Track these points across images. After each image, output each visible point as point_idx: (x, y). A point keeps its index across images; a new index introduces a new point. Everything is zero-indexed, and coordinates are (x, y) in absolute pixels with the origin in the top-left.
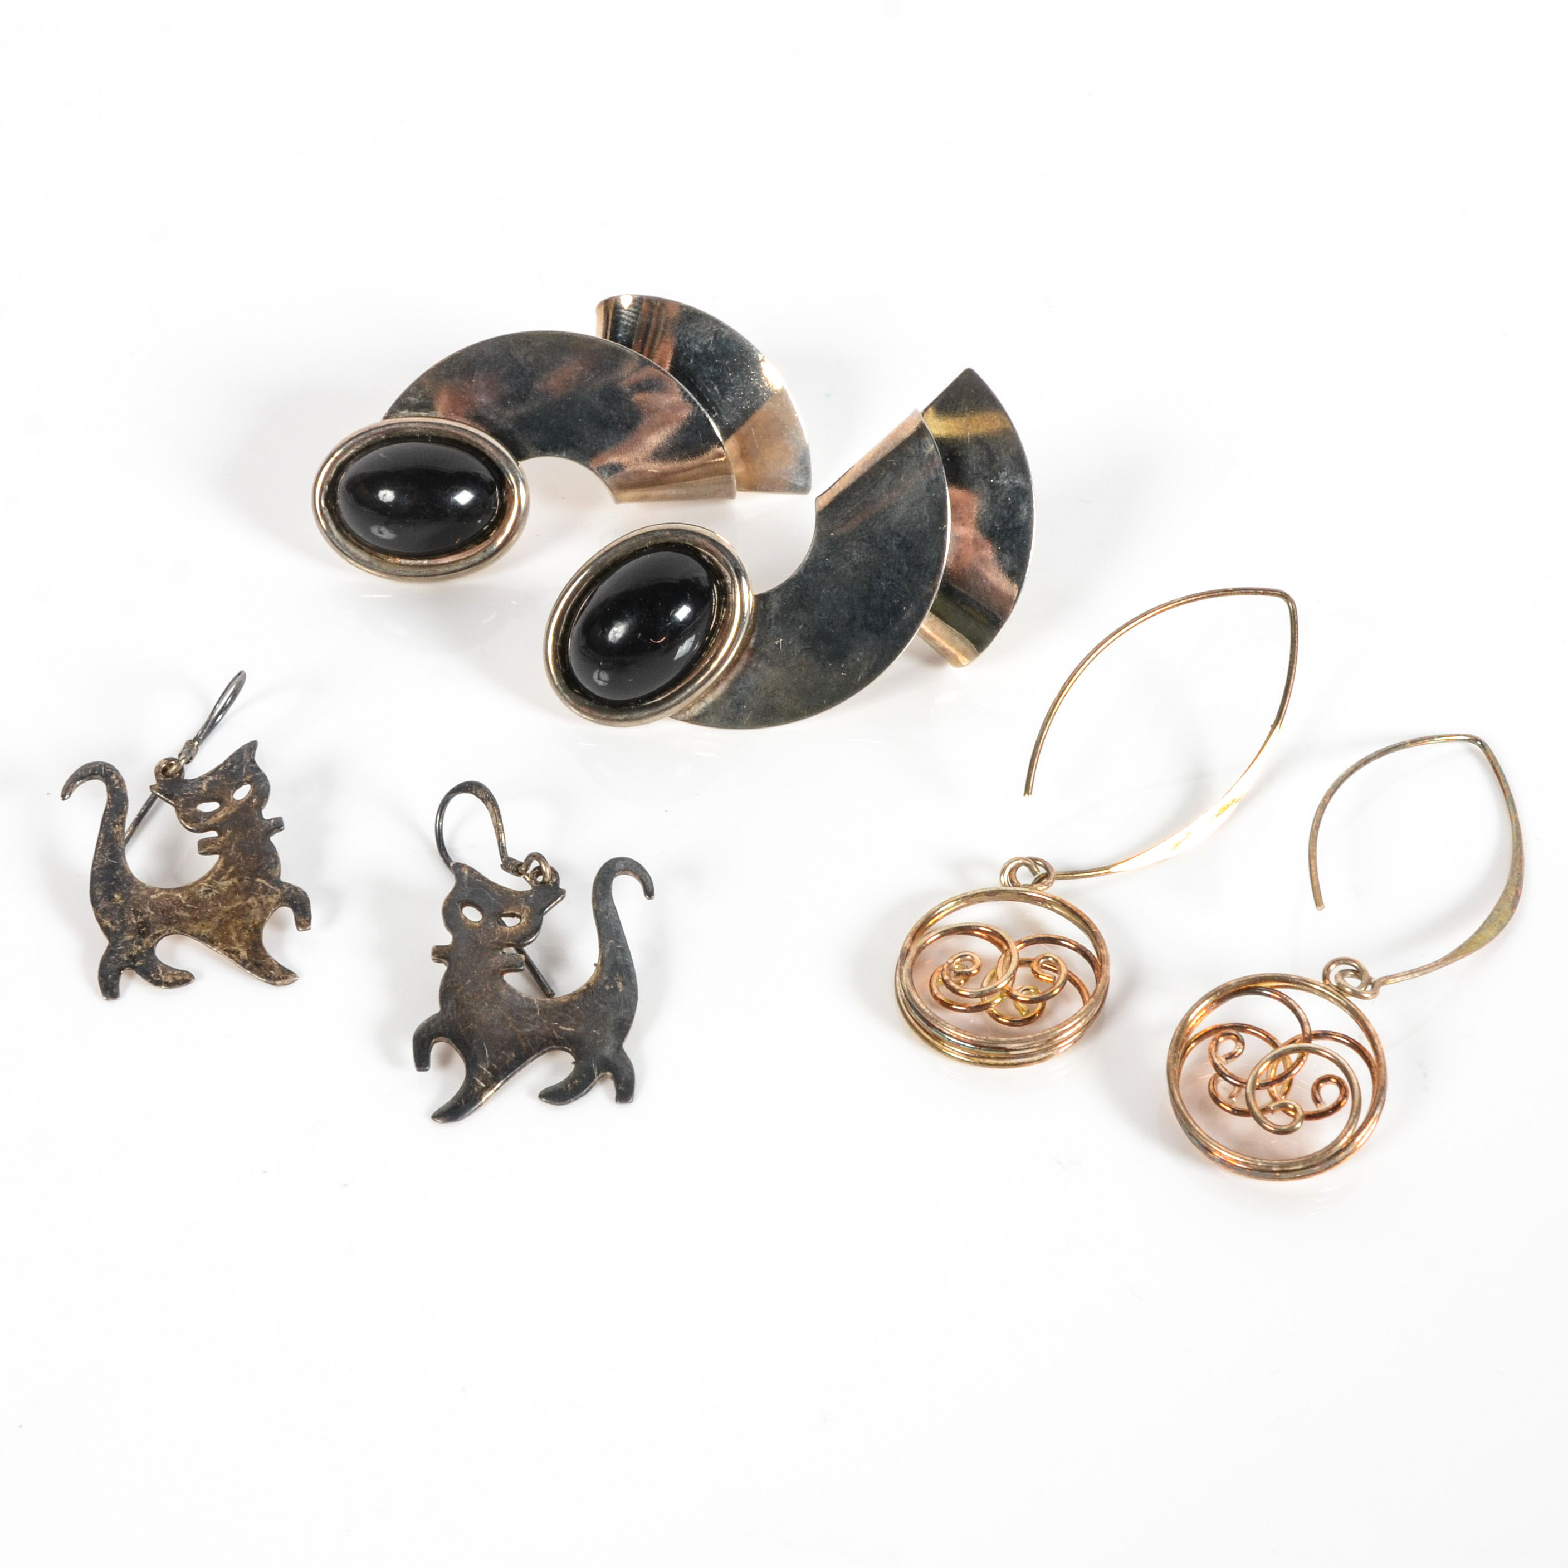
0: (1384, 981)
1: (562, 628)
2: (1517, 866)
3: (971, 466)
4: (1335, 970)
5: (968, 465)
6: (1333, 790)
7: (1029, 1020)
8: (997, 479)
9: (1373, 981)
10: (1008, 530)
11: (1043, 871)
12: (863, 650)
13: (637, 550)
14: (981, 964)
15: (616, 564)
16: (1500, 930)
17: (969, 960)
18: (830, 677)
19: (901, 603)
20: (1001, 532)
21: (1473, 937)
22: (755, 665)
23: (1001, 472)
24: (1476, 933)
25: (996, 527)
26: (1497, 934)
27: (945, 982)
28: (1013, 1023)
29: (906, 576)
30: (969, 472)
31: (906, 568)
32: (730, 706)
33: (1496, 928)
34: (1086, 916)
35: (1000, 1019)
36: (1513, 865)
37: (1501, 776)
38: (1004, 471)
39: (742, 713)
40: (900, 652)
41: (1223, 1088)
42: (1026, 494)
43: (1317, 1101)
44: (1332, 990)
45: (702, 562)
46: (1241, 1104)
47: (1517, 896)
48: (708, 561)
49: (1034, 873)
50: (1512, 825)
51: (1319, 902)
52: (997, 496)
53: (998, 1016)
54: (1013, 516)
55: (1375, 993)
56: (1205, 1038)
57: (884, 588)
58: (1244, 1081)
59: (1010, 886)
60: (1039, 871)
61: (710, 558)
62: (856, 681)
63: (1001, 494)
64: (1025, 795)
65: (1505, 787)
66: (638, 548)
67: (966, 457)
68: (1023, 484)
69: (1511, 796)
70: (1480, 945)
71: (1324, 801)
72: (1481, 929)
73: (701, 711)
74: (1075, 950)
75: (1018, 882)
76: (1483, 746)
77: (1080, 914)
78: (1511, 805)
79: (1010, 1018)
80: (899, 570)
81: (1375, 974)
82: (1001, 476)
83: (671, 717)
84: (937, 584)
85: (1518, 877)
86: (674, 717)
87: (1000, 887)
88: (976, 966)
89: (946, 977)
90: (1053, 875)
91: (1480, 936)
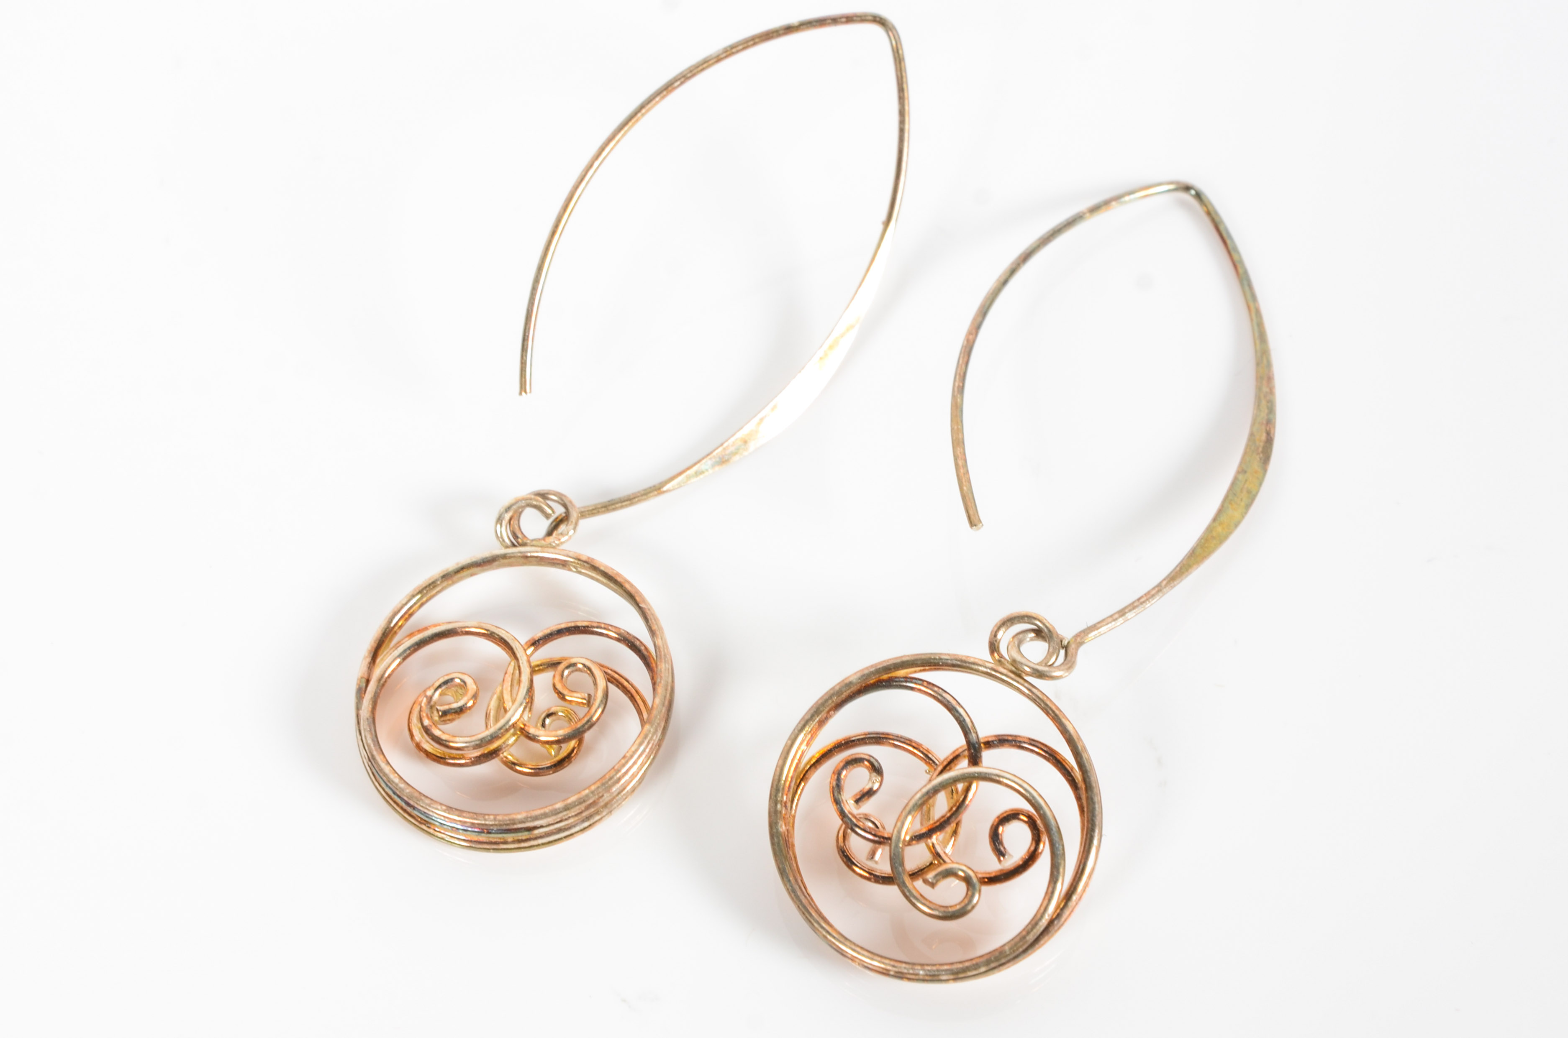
0: (1081, 637)
2: (1265, 389)
4: (1005, 637)
6: (980, 319)
7: (560, 764)
9: (1065, 643)
11: (560, 510)
14: (478, 689)
16: (1248, 506)
17: (459, 685)
21: (1210, 529)
24: (1215, 520)
26: (1246, 513)
27: (427, 730)
28: (538, 772)
33: (1243, 504)
34: (629, 582)
35: (518, 768)
36: (1259, 389)
37: (1228, 242)
41: (858, 846)
43: (1000, 852)
44: (1005, 671)
46: (884, 867)
47: (1269, 441)
49: (547, 516)
50: (1252, 320)
51: (973, 521)
53: (515, 764)
55: (1069, 663)
56: (825, 762)
58: (886, 836)
59: (514, 545)
60: (553, 512)
64: (521, 394)
65: (1236, 257)
69: (1246, 272)
70: (1222, 539)
71: (968, 340)
72: (1220, 512)
74: (618, 640)
75: (525, 536)
76: (1199, 196)
77: (619, 579)
78: (1247, 288)
79: (532, 764)
81: (1066, 632)
85: (1268, 408)
87: (500, 551)
88: (470, 693)
89: (426, 722)
90: (574, 515)
91: (1221, 524)
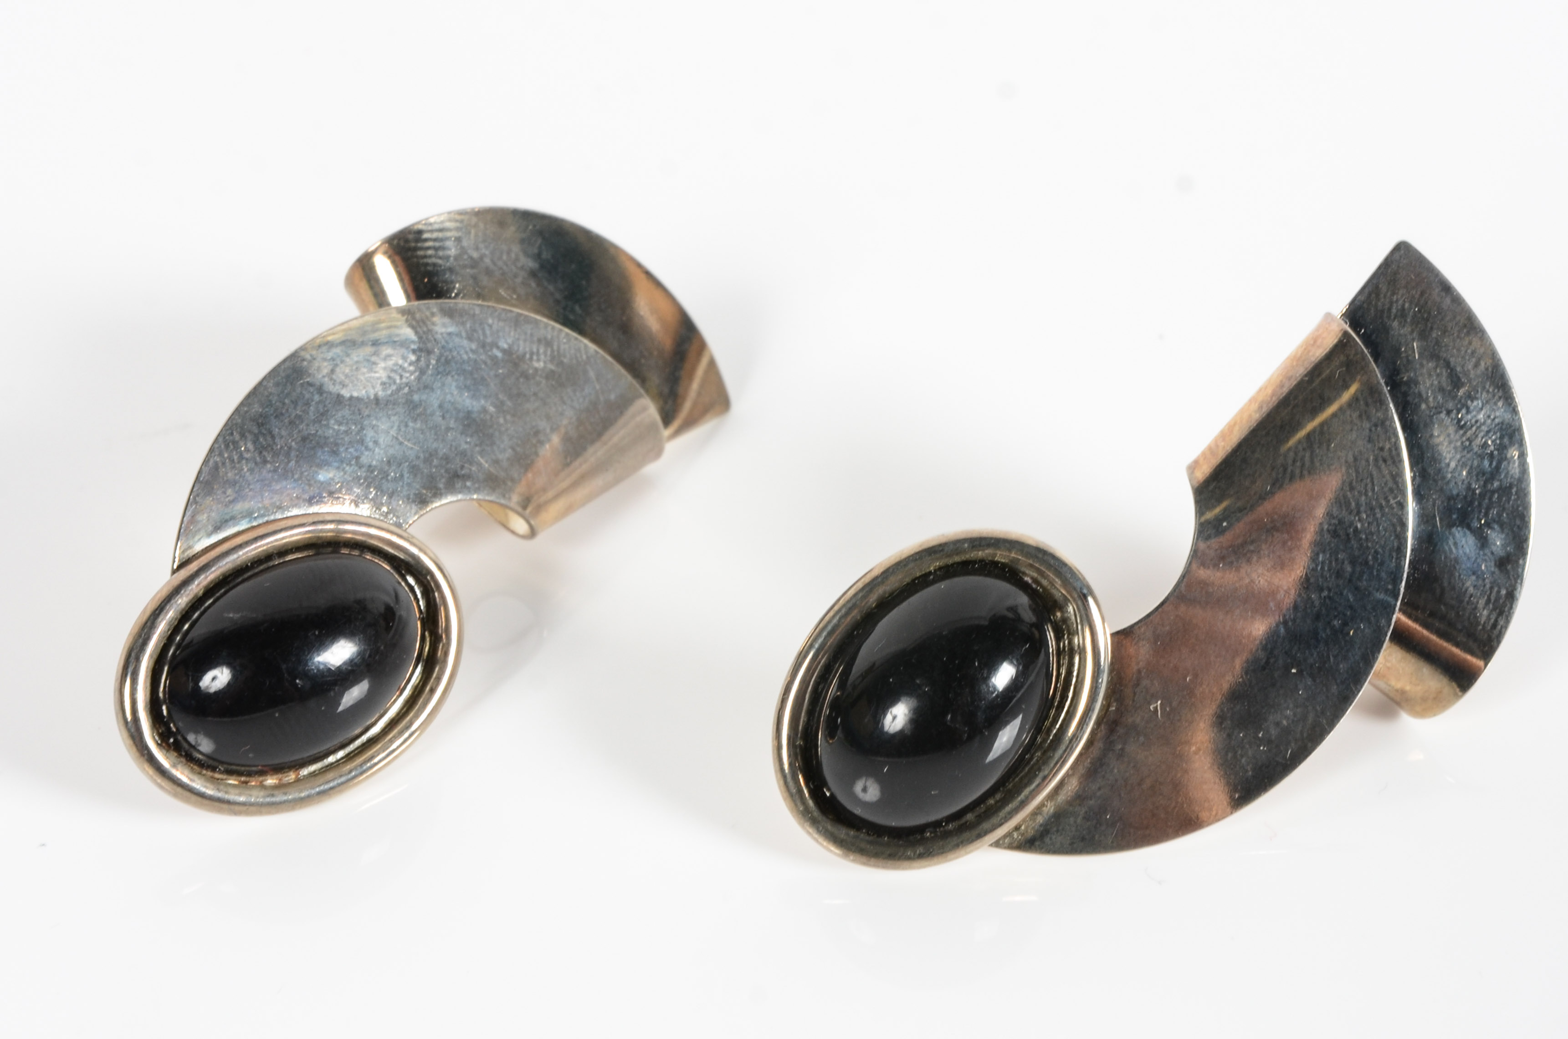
1: (803, 714)
3: (1424, 396)
5: (1420, 395)
8: (1468, 412)
10: (1493, 492)
12: (1291, 706)
13: (917, 578)
15: (886, 604)
18: (1242, 756)
19: (1345, 624)
20: (1482, 495)
22: (1120, 747)
23: (1472, 401)
25: (1474, 490)
29: (1350, 581)
30: (1423, 406)
31: (1349, 569)
32: (1084, 818)
38: (1477, 399)
39: (1103, 828)
40: (1350, 705)
42: (1514, 431)
45: (1024, 587)
48: (1034, 586)
52: (1470, 440)
54: (1498, 468)
57: (1317, 603)
61: (1035, 581)
62: (1284, 757)
63: (1477, 436)
66: (918, 575)
67: (1416, 383)
68: (1508, 416)
73: (1037, 831)
80: (1338, 572)
82: (1472, 408)
83: (991, 845)
84: (1399, 589)
86: (997, 844)
